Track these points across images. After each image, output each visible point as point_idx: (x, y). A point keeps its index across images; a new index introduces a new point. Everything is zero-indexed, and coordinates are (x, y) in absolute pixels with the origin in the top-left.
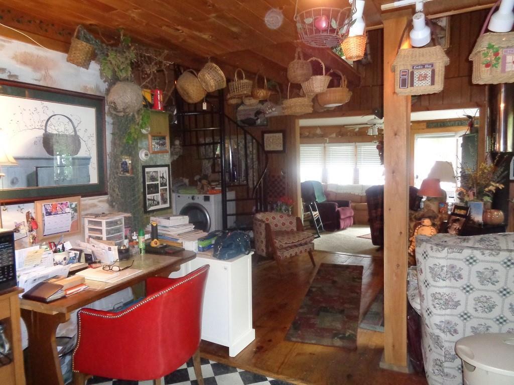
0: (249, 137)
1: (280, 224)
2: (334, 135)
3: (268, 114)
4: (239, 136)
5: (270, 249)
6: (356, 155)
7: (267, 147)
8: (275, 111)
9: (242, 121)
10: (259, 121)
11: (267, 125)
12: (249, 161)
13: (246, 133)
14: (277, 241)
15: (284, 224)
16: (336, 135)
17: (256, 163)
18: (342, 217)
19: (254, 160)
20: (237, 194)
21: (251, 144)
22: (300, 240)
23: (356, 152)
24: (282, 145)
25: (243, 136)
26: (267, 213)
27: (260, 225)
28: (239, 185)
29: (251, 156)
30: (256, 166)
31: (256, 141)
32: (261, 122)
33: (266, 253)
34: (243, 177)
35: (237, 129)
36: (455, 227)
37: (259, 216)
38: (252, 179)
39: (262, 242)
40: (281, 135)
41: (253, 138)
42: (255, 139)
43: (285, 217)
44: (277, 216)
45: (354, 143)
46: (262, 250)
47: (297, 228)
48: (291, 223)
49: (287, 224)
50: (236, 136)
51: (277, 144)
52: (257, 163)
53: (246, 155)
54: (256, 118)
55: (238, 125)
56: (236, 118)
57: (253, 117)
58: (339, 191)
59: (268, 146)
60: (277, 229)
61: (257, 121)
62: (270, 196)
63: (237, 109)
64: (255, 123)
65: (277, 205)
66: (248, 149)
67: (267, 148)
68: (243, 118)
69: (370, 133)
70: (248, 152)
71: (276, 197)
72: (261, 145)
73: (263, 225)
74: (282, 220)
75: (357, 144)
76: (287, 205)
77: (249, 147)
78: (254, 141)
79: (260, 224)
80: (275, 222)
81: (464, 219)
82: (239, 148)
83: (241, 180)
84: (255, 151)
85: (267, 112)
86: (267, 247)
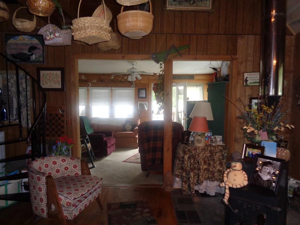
0: (21, 73)
1: (62, 169)
2: (95, 81)
3: (49, 40)
4: (9, 71)
5: (53, 207)
6: (111, 97)
7: (43, 84)
8: (59, 37)
9: (13, 55)
10: (34, 56)
11: (43, 62)
12: (21, 99)
13: (18, 68)
14: (62, 198)
15: (66, 169)
16: (97, 81)
17: (30, 101)
18: (109, 145)
19: (28, 97)
20: (6, 135)
21: (24, 80)
22: (90, 189)
23: (112, 94)
24: (60, 83)
25: (15, 72)
26: (46, 158)
27: (39, 179)
28: (10, 125)
29: (24, 93)
30: (30, 104)
31: (31, 77)
32: (36, 58)
33: (48, 213)
34: (15, 116)
35: (7, 64)
36: (268, 171)
37: (37, 164)
38: (25, 117)
39: (42, 200)
40: (59, 73)
41: (27, 73)
42: (29, 75)
43: (68, 160)
44: (59, 160)
45: (110, 88)
46: (42, 209)
47: (82, 172)
48: (75, 167)
49: (71, 168)
50: (5, 71)
51: (54, 81)
52: (32, 100)
53: (18, 93)
54: (30, 53)
55: (8, 60)
56: (6, 52)
57: (26, 52)
58: (101, 124)
59: (45, 84)
60: (59, 175)
61: (31, 57)
62: (48, 135)
63: (6, 42)
64: (29, 59)
65: (57, 146)
66: (20, 86)
67: (44, 86)
68: (14, 52)
69: (130, 79)
70: (21, 89)
71: (53, 136)
72: (36, 81)
73: (44, 179)
74: (65, 164)
75: (113, 88)
76: (67, 144)
77: (22, 83)
78: (28, 77)
79: (38, 177)
80: (56, 167)
81: (279, 163)
82: (9, 84)
83: (11, 118)
84: (29, 88)
85: (48, 38)
86: (49, 206)
